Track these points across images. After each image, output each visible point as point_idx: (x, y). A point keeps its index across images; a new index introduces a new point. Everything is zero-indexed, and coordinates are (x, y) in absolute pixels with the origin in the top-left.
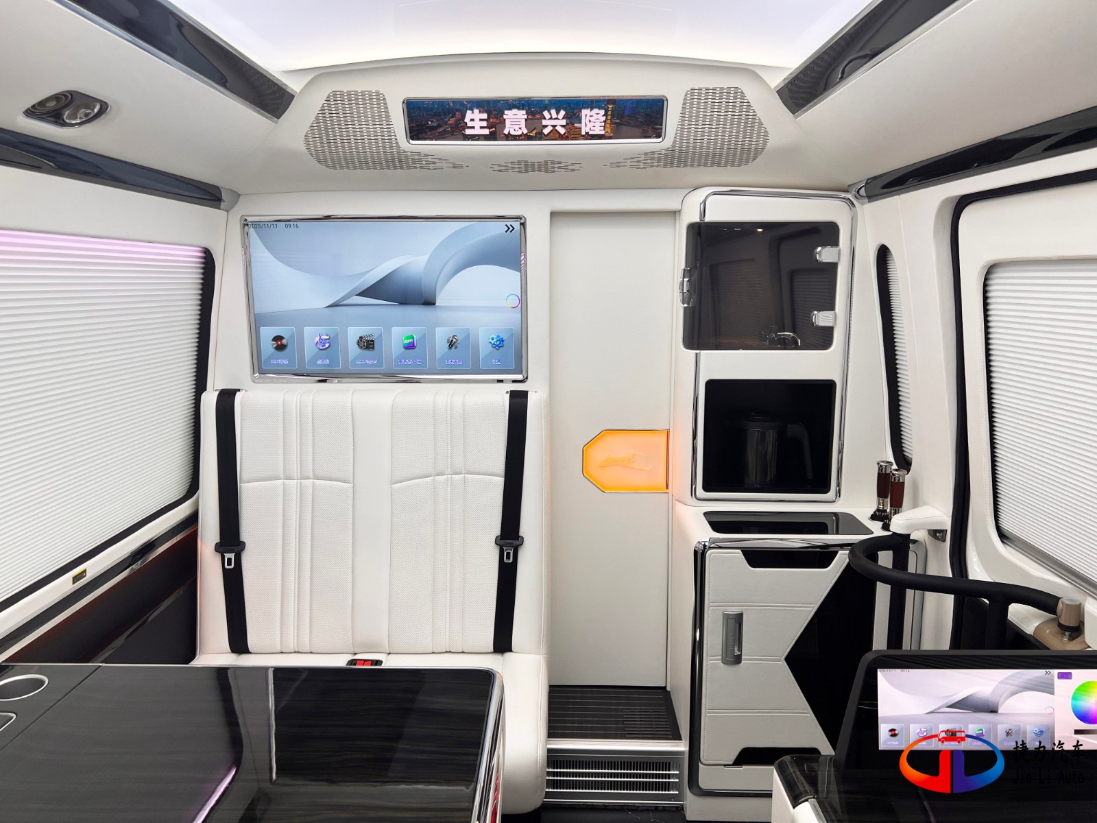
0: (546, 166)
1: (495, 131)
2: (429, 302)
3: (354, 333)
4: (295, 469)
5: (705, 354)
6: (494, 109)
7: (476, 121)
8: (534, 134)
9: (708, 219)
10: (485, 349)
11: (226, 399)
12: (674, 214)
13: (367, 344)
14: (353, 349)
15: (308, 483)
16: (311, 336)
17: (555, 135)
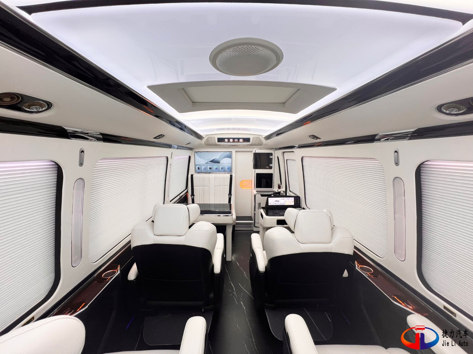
0: (235, 146)
1: (229, 141)
2: (219, 163)
3: (209, 167)
4: (201, 185)
5: (256, 170)
6: (229, 139)
7: (226, 140)
8: (234, 142)
9: (256, 152)
10: (226, 169)
11: (192, 176)
12: (252, 151)
13: (210, 168)
14: (208, 169)
15: (203, 187)
16: (203, 167)
17: (236, 142)
